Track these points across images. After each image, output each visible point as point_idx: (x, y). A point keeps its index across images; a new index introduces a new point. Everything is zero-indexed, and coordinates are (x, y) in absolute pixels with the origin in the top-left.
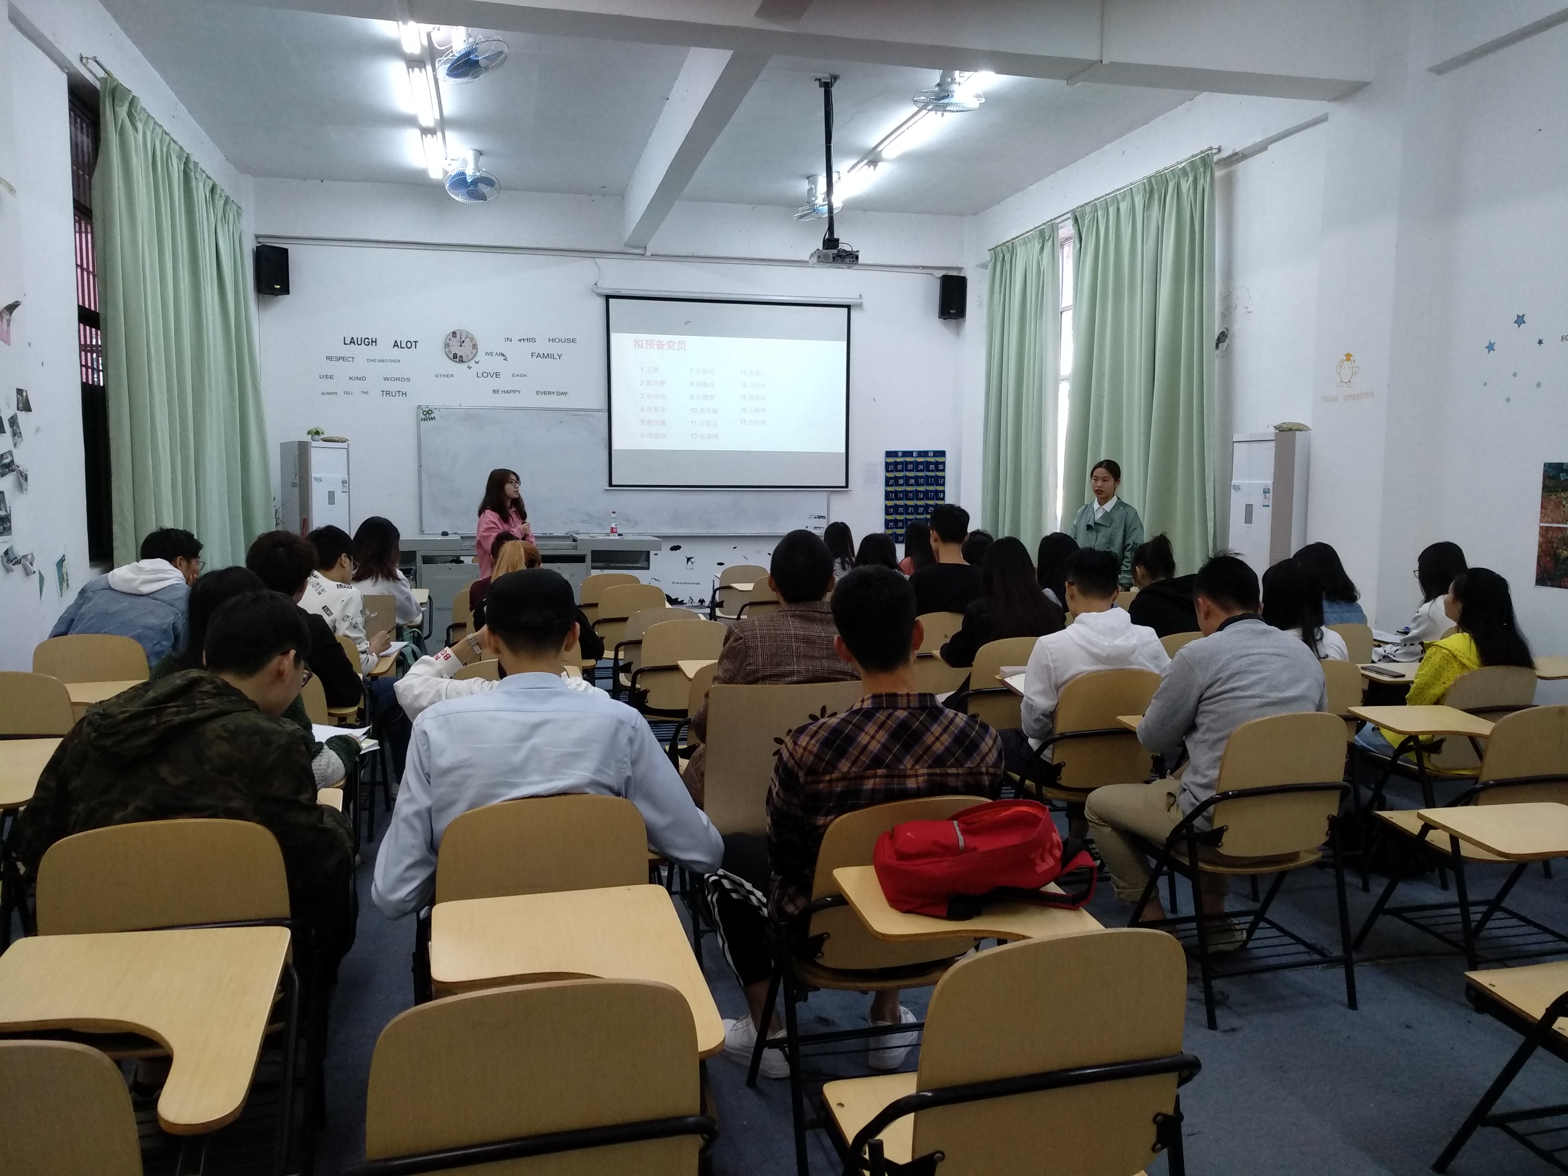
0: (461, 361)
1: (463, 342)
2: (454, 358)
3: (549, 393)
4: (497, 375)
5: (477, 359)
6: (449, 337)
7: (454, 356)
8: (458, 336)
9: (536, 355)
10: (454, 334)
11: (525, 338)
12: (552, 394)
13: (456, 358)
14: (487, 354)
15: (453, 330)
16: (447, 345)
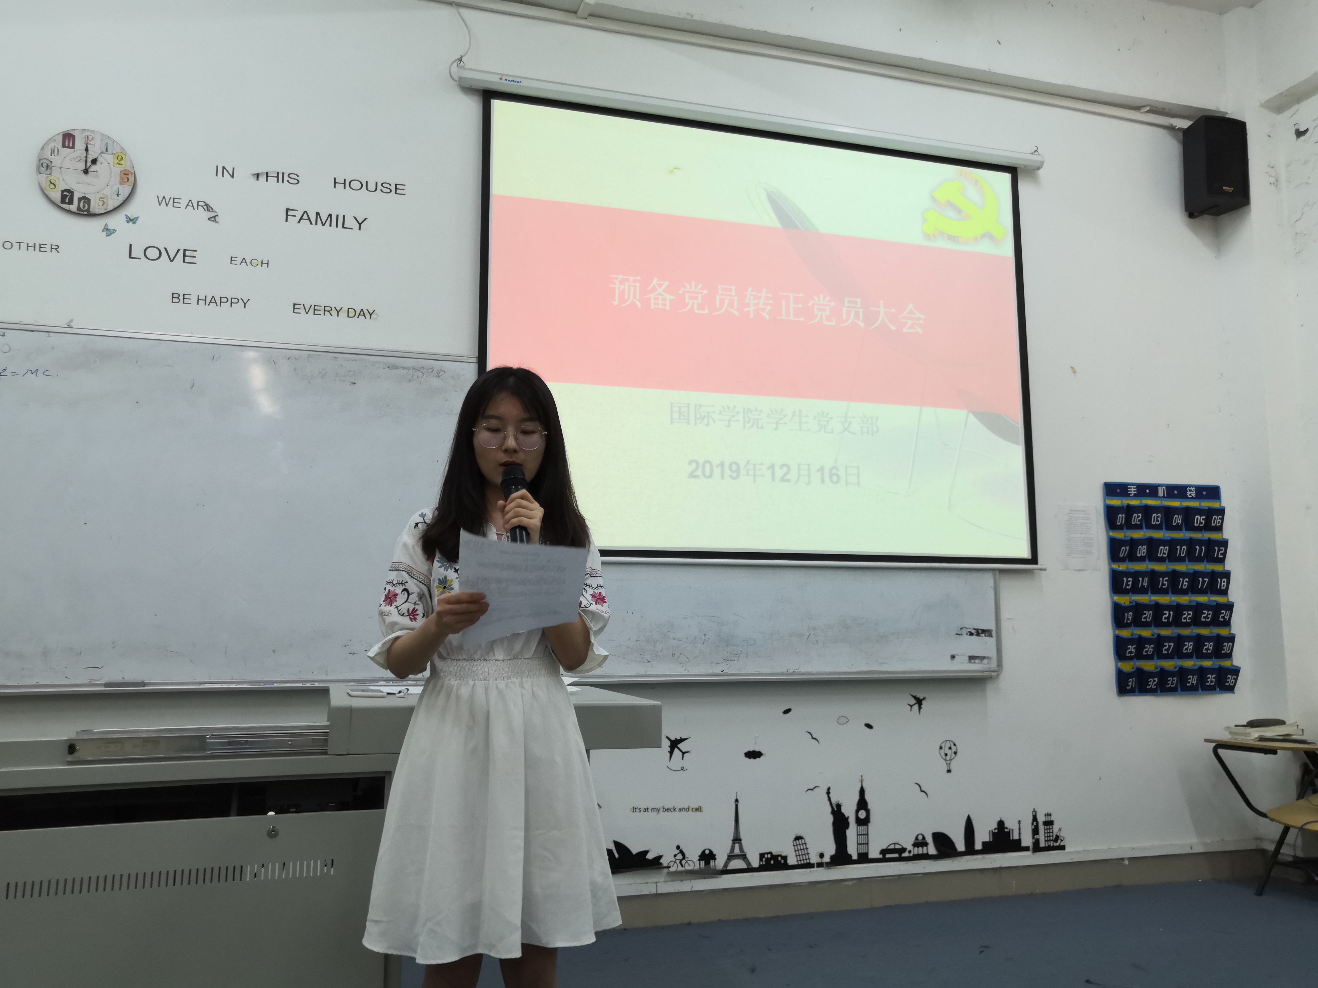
0: (85, 212)
1: (94, 161)
2: (63, 201)
3: (328, 310)
4: (187, 255)
5: (131, 210)
6: (52, 145)
7: (63, 198)
8: (80, 144)
9: (299, 215)
10: (68, 138)
11: (272, 170)
12: (334, 312)
13: (71, 202)
14: (163, 201)
15: (65, 128)
16: (44, 166)
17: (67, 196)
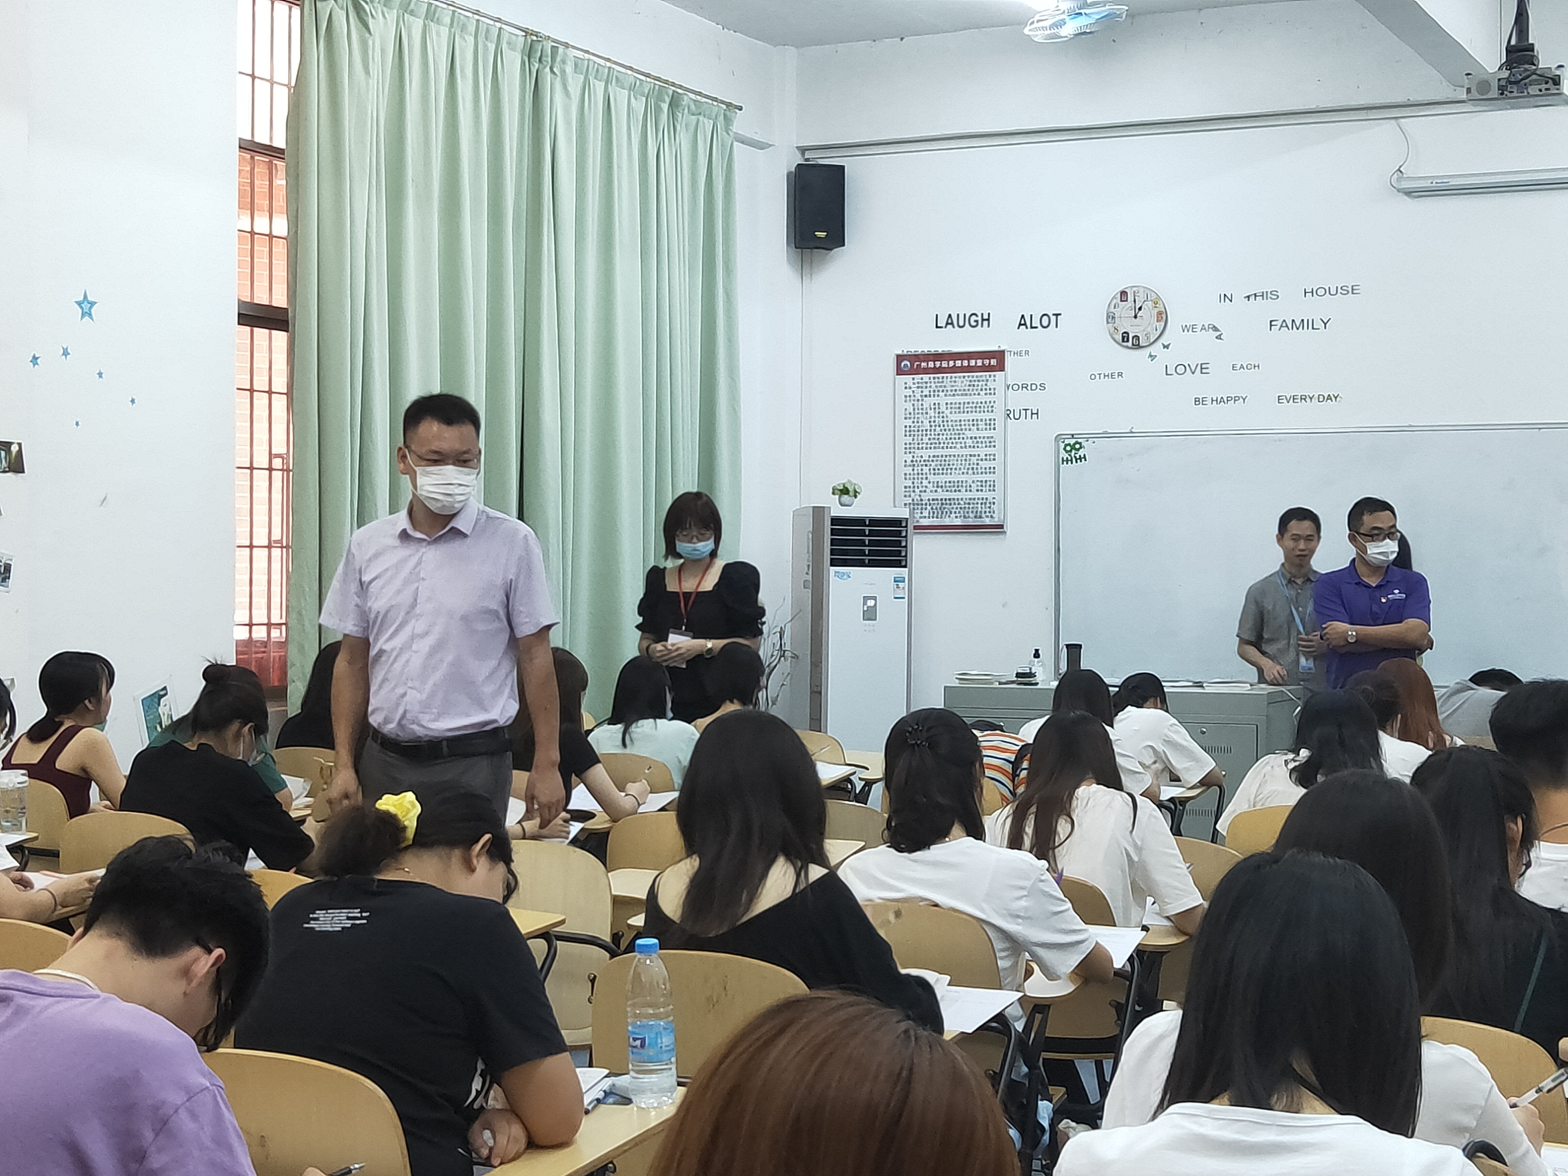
0: (1137, 346)
1: (1140, 309)
2: (1123, 341)
3: (1303, 398)
4: (1203, 368)
5: (1164, 340)
6: (1114, 302)
7: (1123, 337)
8: (1130, 298)
9: (1279, 323)
10: (1123, 293)
11: (1258, 291)
12: (1308, 400)
13: (1128, 341)
14: (1185, 328)
15: (1121, 289)
16: (1111, 317)
17: (1125, 337)
